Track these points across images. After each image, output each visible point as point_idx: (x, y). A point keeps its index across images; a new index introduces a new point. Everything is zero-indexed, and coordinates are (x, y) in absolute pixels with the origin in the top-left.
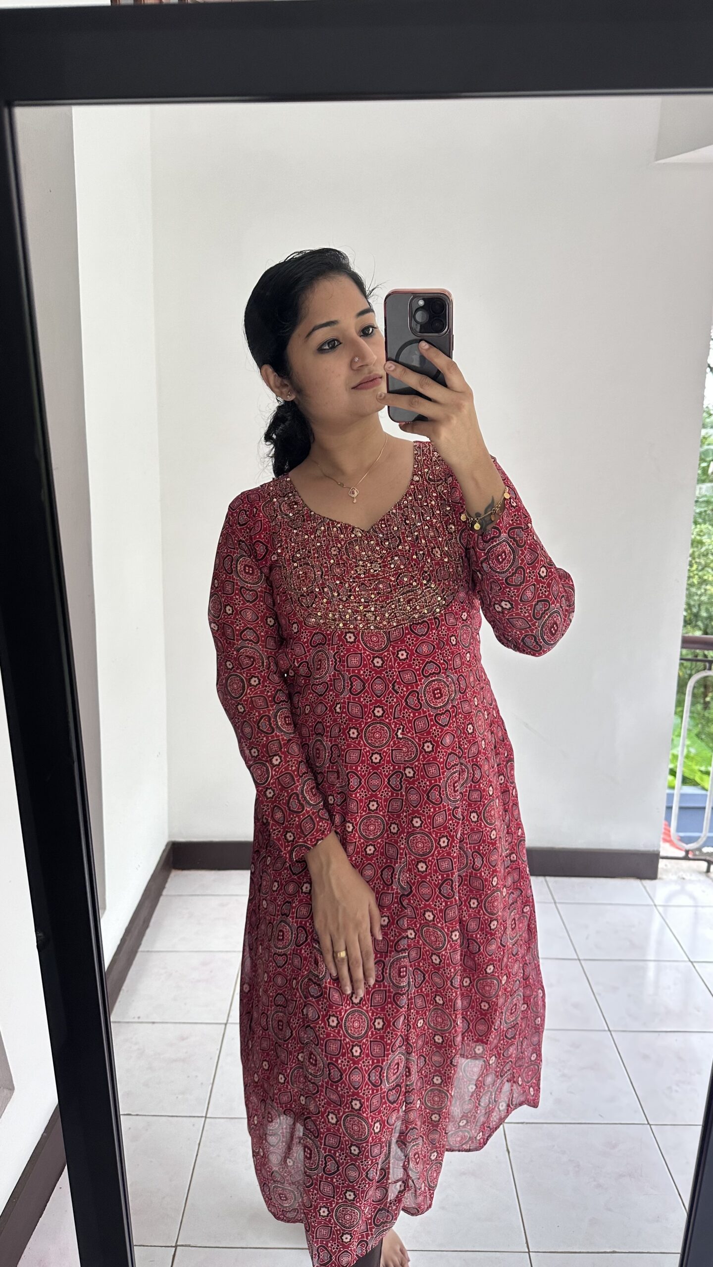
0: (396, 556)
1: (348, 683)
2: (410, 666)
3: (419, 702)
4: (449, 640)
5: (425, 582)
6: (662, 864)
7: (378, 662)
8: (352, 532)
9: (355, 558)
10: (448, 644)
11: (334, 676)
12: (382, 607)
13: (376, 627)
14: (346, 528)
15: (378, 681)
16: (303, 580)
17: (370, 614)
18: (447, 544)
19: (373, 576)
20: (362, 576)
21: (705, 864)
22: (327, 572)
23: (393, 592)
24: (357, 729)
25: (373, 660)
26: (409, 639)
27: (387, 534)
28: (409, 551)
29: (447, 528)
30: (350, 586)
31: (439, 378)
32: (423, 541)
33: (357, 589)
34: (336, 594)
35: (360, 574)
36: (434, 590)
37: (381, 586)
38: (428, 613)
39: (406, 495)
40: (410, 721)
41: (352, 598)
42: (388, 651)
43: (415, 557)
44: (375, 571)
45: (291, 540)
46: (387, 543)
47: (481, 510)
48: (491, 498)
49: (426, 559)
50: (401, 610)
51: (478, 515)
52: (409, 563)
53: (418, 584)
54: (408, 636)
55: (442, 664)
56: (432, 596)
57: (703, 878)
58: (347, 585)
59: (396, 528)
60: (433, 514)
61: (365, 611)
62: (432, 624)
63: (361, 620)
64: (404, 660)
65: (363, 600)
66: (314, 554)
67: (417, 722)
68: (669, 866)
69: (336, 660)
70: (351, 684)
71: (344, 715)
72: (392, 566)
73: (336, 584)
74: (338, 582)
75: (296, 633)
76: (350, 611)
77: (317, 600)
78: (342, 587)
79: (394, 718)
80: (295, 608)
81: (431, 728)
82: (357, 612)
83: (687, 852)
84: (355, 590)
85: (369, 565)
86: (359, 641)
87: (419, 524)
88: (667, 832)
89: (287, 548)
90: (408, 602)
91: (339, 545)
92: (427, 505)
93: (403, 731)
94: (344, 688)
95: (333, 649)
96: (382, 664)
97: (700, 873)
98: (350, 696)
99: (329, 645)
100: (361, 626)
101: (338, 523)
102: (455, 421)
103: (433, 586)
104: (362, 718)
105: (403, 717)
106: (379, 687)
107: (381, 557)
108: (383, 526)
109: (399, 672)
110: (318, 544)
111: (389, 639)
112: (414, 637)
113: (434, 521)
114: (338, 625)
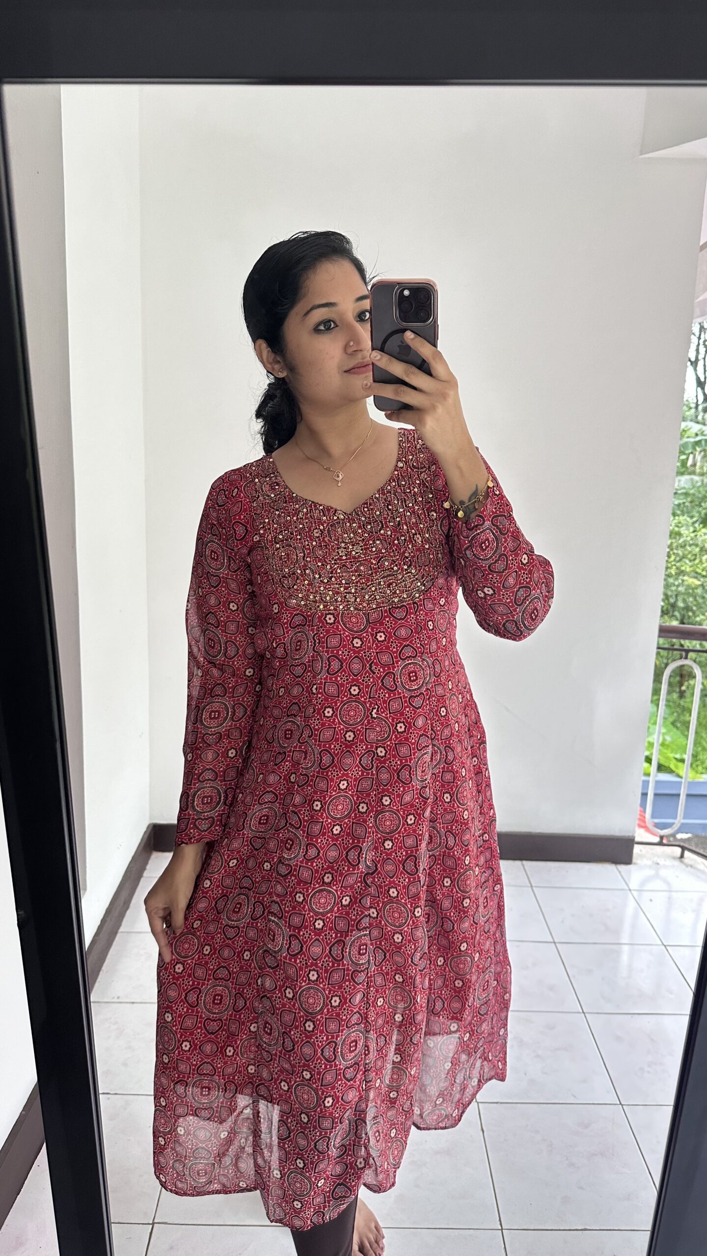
0: (378, 540)
1: (326, 663)
2: (388, 648)
3: (394, 683)
4: (426, 624)
5: (406, 567)
6: (637, 849)
7: (357, 643)
8: (334, 514)
9: (338, 540)
10: (425, 629)
11: (313, 657)
12: (362, 589)
13: (355, 609)
14: (329, 510)
15: (356, 660)
16: (286, 562)
17: (351, 596)
18: (428, 530)
19: (354, 558)
20: (344, 558)
21: (678, 851)
22: (309, 554)
23: (374, 575)
24: (333, 708)
25: (353, 640)
26: (388, 622)
27: (369, 518)
28: (391, 536)
29: (429, 515)
30: (331, 567)
31: (424, 367)
32: (405, 527)
33: (339, 571)
34: (317, 576)
35: (342, 556)
36: (414, 576)
37: (362, 568)
38: (407, 597)
39: (390, 481)
40: (385, 702)
41: (333, 579)
42: (367, 632)
43: (396, 542)
44: (357, 553)
45: (273, 521)
46: (369, 527)
47: (465, 498)
48: (475, 487)
49: (408, 545)
50: (381, 593)
51: (462, 503)
52: (391, 548)
53: (399, 569)
54: (387, 619)
55: (419, 648)
56: (412, 581)
57: (677, 863)
58: (328, 567)
59: (378, 513)
60: (416, 501)
61: (346, 593)
62: (411, 608)
63: (341, 601)
64: (382, 641)
65: (344, 582)
66: (297, 535)
67: (391, 703)
68: (644, 852)
69: (315, 641)
70: (329, 665)
71: (319, 696)
72: (374, 549)
73: (318, 566)
74: (320, 564)
75: (277, 613)
76: (331, 593)
77: (298, 581)
78: (324, 569)
79: (370, 698)
80: (277, 589)
81: (405, 710)
82: (338, 593)
83: (662, 838)
84: (336, 571)
85: (350, 547)
86: (338, 622)
87: (401, 510)
88: (642, 819)
89: (269, 529)
90: (389, 586)
91: (322, 527)
92: (410, 492)
93: (378, 711)
94: (322, 669)
95: (313, 630)
96: (361, 645)
97: (674, 858)
98: (327, 676)
99: (309, 626)
100: (341, 607)
101: (321, 505)
102: (440, 410)
103: (413, 571)
104: (338, 697)
105: (379, 697)
106: (356, 666)
107: (363, 540)
108: (366, 509)
109: (377, 653)
110: (301, 526)
111: (368, 620)
112: (393, 620)
113: (416, 508)
114: (318, 606)
